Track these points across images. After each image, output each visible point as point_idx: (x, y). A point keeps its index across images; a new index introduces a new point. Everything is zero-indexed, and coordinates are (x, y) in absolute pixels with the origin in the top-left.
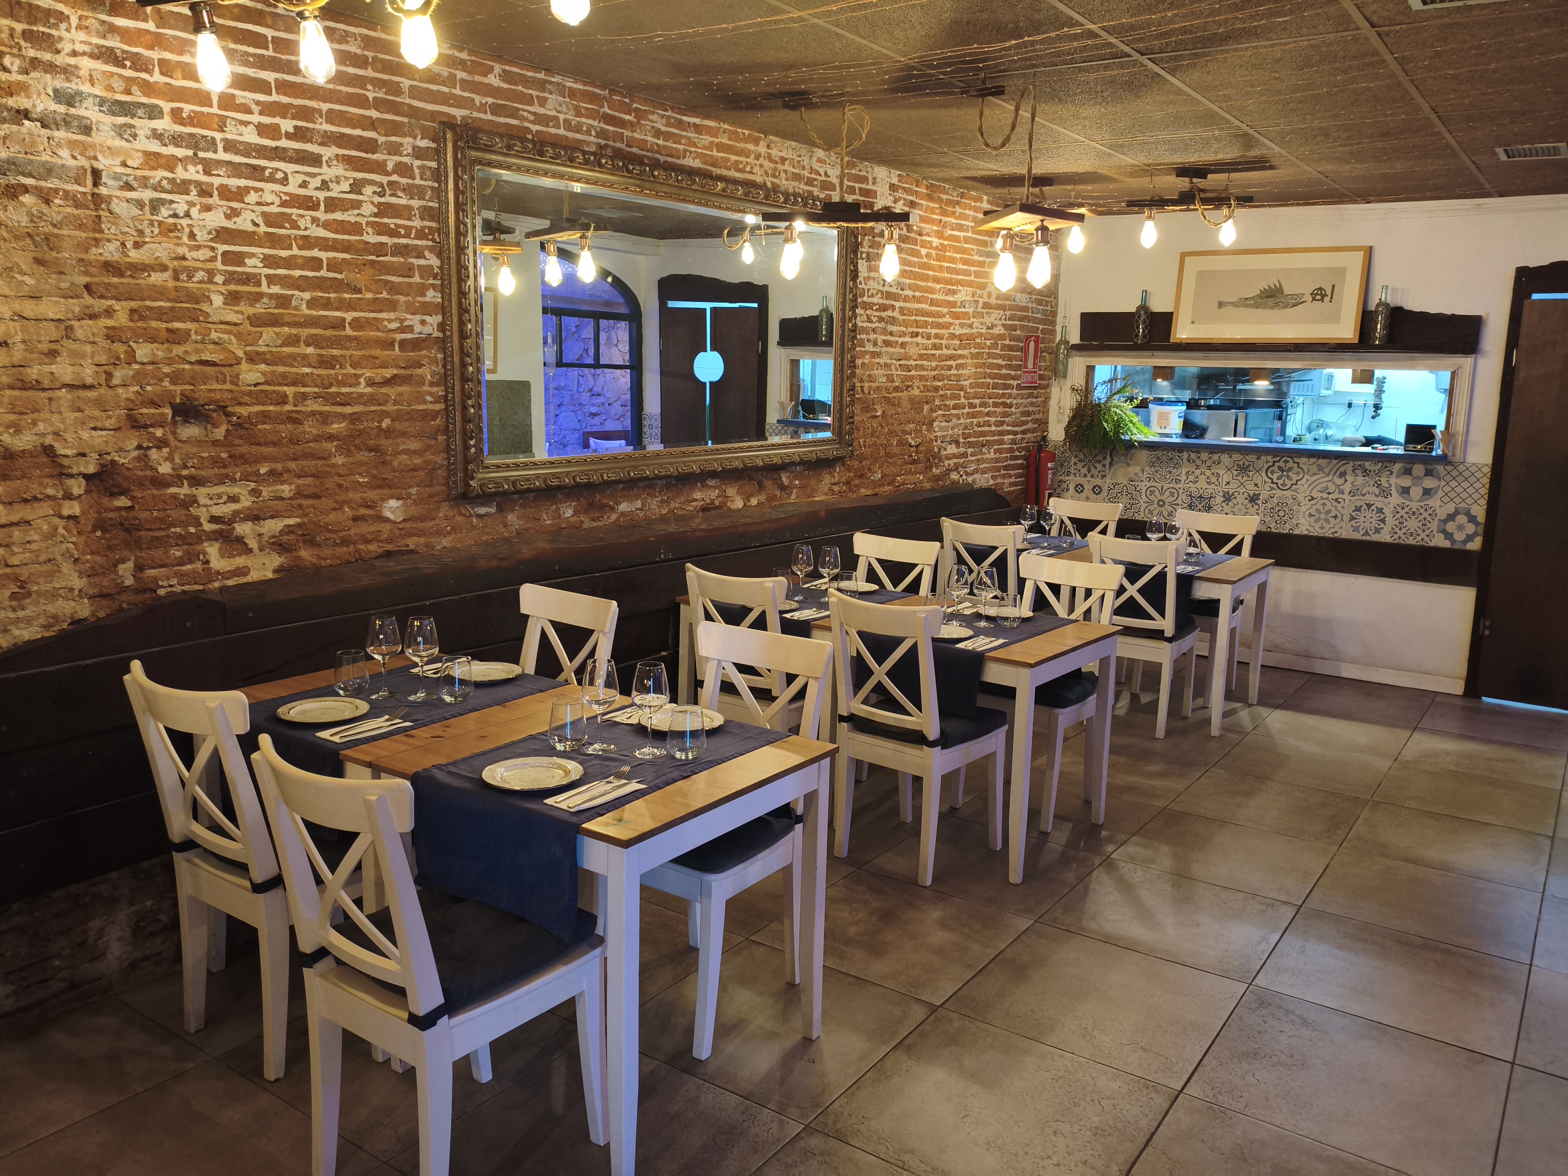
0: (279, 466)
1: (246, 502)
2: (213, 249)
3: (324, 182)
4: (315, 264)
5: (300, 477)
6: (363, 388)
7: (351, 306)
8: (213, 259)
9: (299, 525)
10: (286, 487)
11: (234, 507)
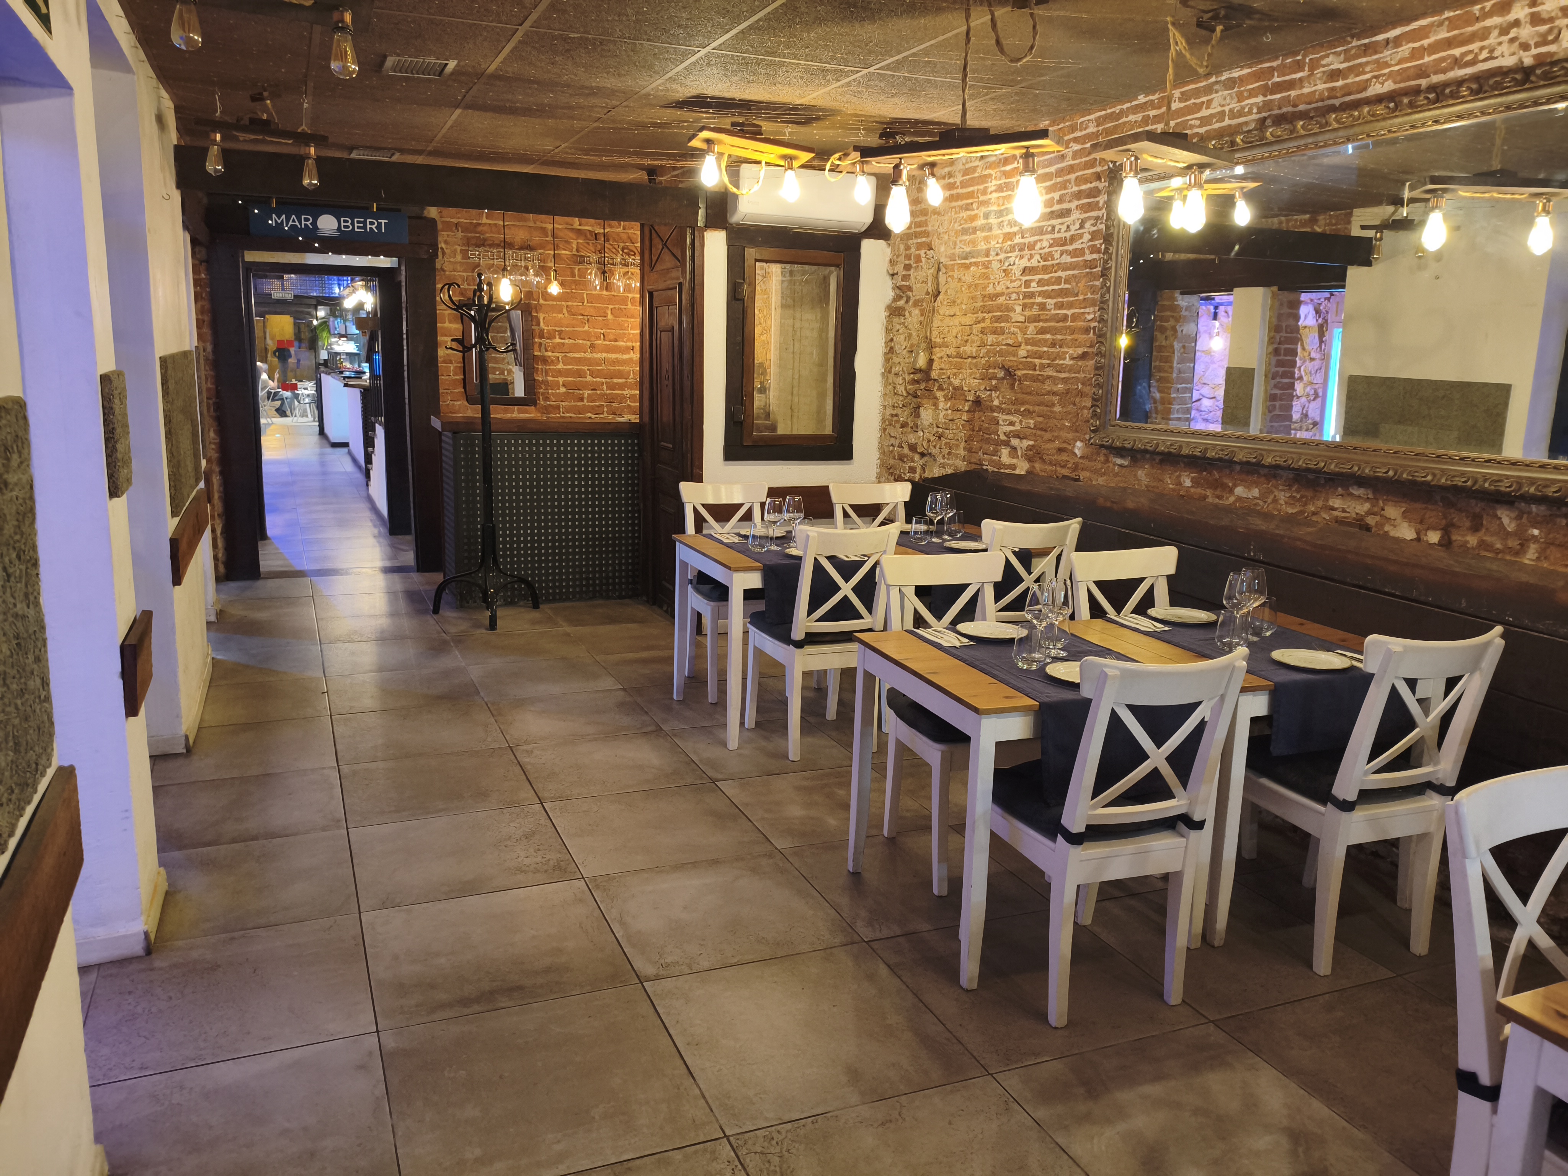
0: (1031, 408)
1: (1017, 427)
2: (1020, 280)
3: (1068, 227)
4: (1058, 280)
5: (1039, 416)
6: (1068, 362)
7: (1070, 305)
8: (1021, 286)
9: (1033, 446)
10: (1032, 421)
11: (1011, 428)
